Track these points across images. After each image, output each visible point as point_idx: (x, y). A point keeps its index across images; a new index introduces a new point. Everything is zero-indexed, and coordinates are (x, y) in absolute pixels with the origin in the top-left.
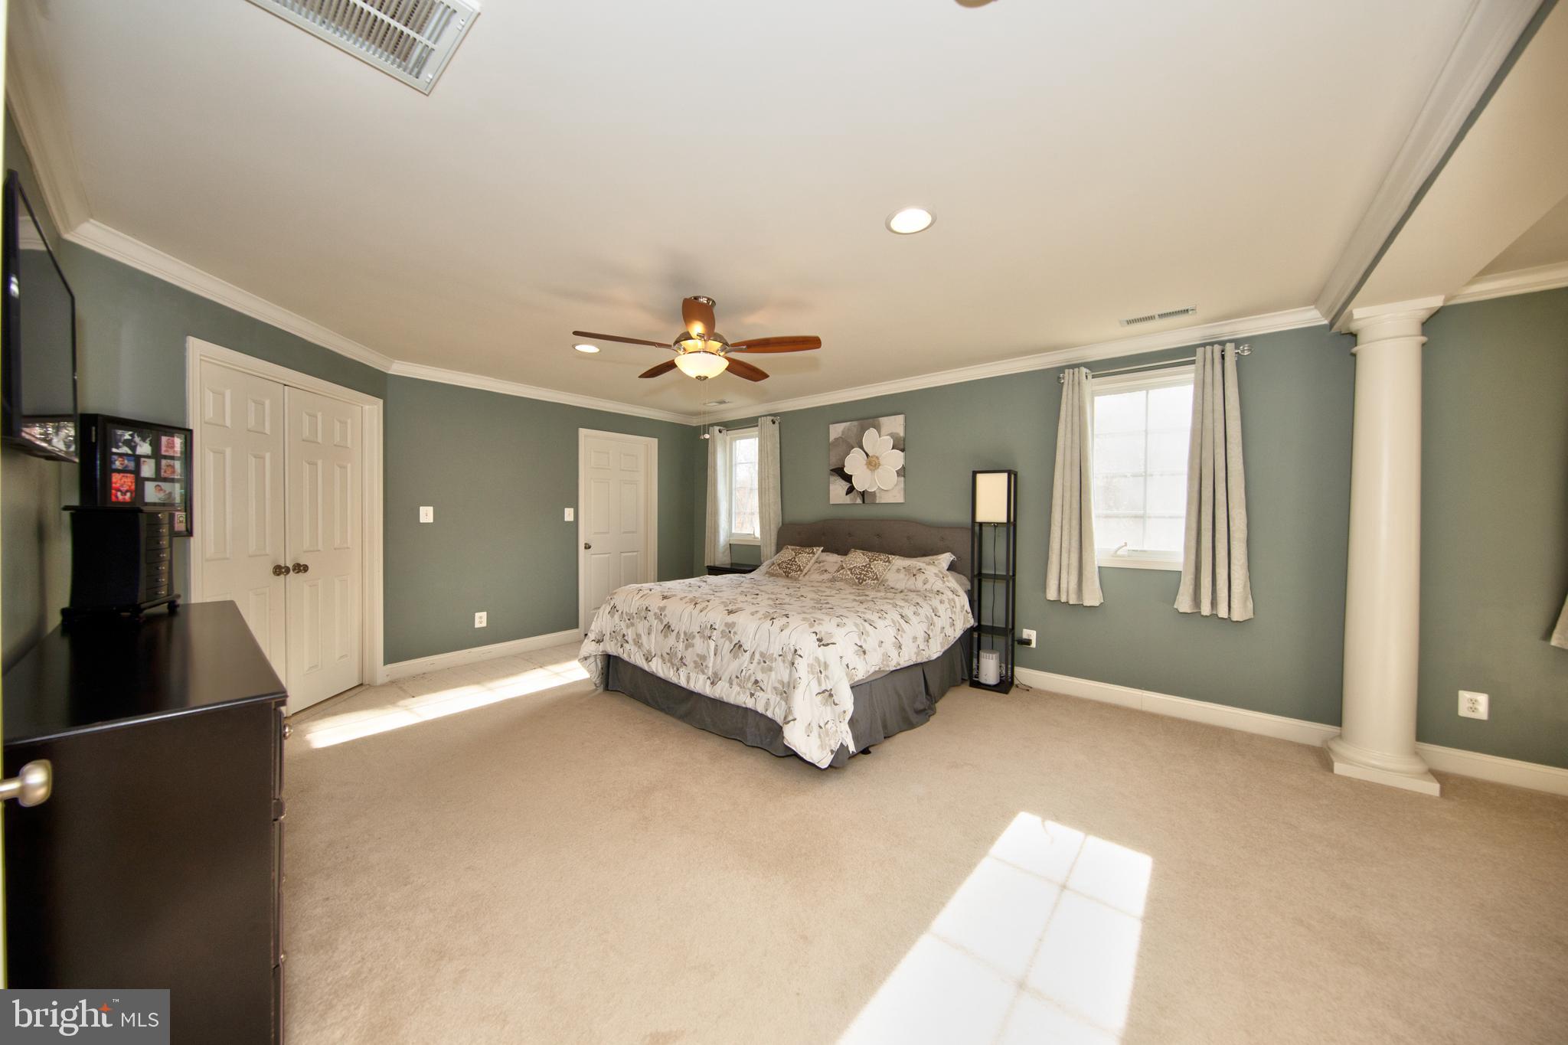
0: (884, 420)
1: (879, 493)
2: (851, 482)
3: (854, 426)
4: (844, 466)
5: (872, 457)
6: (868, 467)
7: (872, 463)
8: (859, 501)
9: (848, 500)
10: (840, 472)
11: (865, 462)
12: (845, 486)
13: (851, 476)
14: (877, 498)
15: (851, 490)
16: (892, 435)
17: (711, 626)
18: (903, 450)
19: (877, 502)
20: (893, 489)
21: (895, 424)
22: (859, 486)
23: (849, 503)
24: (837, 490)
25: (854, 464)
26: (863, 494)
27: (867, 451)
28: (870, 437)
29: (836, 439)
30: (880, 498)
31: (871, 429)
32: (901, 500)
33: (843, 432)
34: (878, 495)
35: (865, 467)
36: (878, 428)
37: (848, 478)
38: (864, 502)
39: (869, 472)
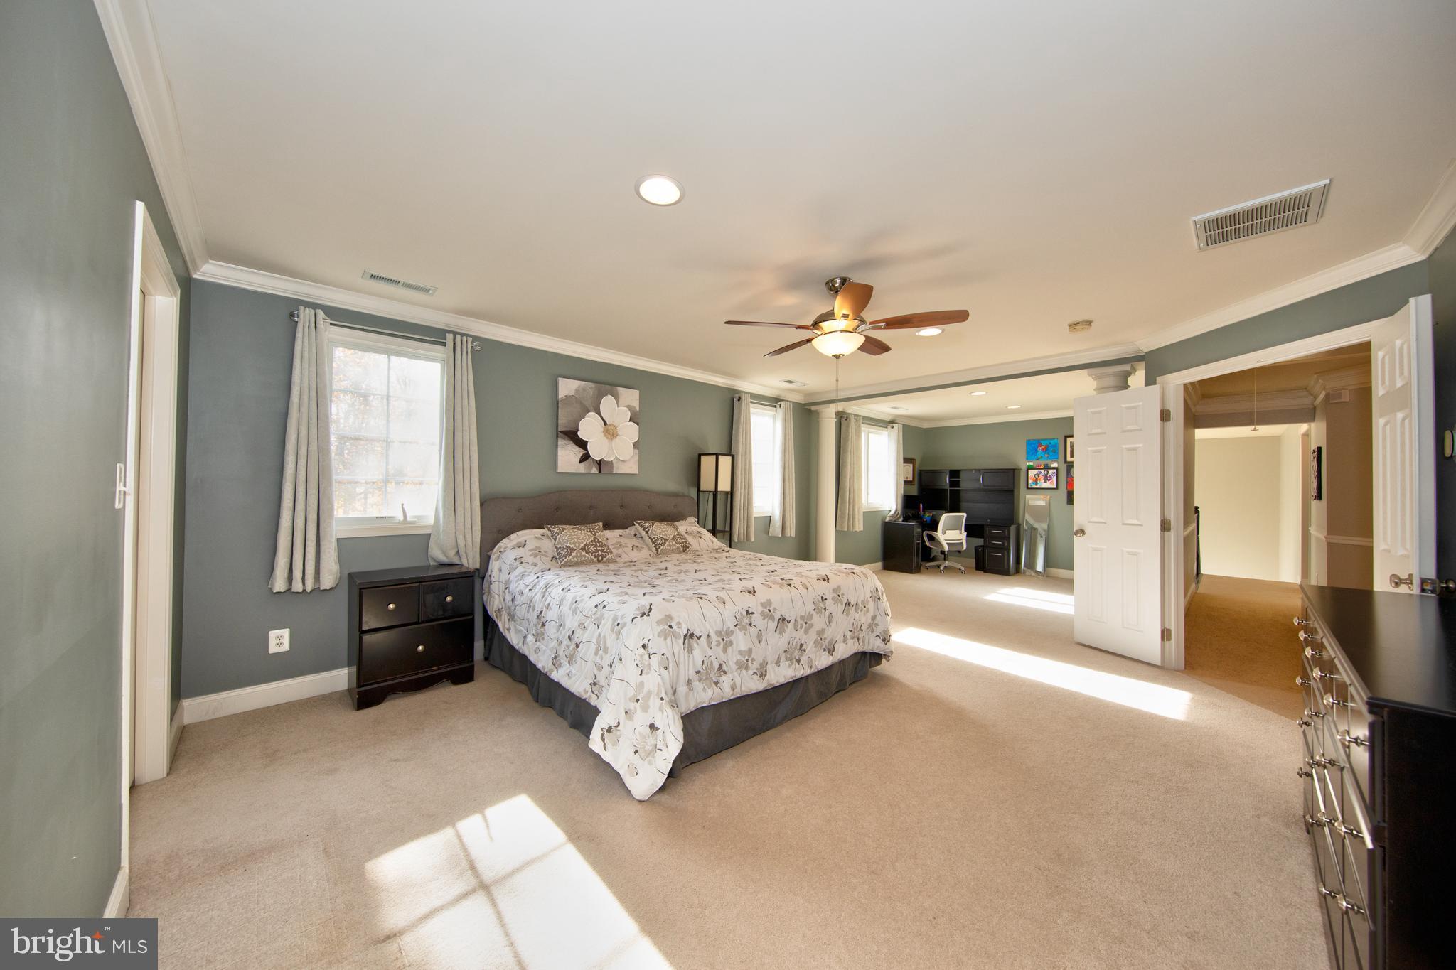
0: (622, 391)
1: (617, 463)
2: (586, 449)
3: (591, 388)
4: (578, 430)
5: (610, 425)
6: (605, 436)
7: (610, 431)
8: (595, 470)
9: (582, 468)
10: (572, 436)
11: (602, 429)
12: (579, 452)
13: (586, 442)
14: (614, 468)
15: (585, 457)
16: (629, 407)
17: (822, 597)
18: (638, 424)
19: (614, 472)
20: (629, 460)
21: (631, 397)
22: (595, 452)
23: (583, 472)
24: (568, 457)
25: (589, 428)
26: (599, 463)
27: (604, 418)
28: (607, 403)
29: (568, 397)
30: (618, 468)
31: (609, 396)
32: (636, 471)
33: (577, 391)
34: (615, 465)
35: (602, 434)
36: (616, 397)
37: (583, 444)
38: (600, 471)
39: (605, 440)
